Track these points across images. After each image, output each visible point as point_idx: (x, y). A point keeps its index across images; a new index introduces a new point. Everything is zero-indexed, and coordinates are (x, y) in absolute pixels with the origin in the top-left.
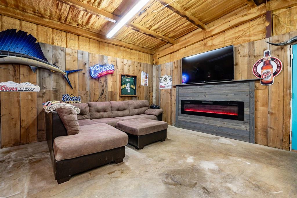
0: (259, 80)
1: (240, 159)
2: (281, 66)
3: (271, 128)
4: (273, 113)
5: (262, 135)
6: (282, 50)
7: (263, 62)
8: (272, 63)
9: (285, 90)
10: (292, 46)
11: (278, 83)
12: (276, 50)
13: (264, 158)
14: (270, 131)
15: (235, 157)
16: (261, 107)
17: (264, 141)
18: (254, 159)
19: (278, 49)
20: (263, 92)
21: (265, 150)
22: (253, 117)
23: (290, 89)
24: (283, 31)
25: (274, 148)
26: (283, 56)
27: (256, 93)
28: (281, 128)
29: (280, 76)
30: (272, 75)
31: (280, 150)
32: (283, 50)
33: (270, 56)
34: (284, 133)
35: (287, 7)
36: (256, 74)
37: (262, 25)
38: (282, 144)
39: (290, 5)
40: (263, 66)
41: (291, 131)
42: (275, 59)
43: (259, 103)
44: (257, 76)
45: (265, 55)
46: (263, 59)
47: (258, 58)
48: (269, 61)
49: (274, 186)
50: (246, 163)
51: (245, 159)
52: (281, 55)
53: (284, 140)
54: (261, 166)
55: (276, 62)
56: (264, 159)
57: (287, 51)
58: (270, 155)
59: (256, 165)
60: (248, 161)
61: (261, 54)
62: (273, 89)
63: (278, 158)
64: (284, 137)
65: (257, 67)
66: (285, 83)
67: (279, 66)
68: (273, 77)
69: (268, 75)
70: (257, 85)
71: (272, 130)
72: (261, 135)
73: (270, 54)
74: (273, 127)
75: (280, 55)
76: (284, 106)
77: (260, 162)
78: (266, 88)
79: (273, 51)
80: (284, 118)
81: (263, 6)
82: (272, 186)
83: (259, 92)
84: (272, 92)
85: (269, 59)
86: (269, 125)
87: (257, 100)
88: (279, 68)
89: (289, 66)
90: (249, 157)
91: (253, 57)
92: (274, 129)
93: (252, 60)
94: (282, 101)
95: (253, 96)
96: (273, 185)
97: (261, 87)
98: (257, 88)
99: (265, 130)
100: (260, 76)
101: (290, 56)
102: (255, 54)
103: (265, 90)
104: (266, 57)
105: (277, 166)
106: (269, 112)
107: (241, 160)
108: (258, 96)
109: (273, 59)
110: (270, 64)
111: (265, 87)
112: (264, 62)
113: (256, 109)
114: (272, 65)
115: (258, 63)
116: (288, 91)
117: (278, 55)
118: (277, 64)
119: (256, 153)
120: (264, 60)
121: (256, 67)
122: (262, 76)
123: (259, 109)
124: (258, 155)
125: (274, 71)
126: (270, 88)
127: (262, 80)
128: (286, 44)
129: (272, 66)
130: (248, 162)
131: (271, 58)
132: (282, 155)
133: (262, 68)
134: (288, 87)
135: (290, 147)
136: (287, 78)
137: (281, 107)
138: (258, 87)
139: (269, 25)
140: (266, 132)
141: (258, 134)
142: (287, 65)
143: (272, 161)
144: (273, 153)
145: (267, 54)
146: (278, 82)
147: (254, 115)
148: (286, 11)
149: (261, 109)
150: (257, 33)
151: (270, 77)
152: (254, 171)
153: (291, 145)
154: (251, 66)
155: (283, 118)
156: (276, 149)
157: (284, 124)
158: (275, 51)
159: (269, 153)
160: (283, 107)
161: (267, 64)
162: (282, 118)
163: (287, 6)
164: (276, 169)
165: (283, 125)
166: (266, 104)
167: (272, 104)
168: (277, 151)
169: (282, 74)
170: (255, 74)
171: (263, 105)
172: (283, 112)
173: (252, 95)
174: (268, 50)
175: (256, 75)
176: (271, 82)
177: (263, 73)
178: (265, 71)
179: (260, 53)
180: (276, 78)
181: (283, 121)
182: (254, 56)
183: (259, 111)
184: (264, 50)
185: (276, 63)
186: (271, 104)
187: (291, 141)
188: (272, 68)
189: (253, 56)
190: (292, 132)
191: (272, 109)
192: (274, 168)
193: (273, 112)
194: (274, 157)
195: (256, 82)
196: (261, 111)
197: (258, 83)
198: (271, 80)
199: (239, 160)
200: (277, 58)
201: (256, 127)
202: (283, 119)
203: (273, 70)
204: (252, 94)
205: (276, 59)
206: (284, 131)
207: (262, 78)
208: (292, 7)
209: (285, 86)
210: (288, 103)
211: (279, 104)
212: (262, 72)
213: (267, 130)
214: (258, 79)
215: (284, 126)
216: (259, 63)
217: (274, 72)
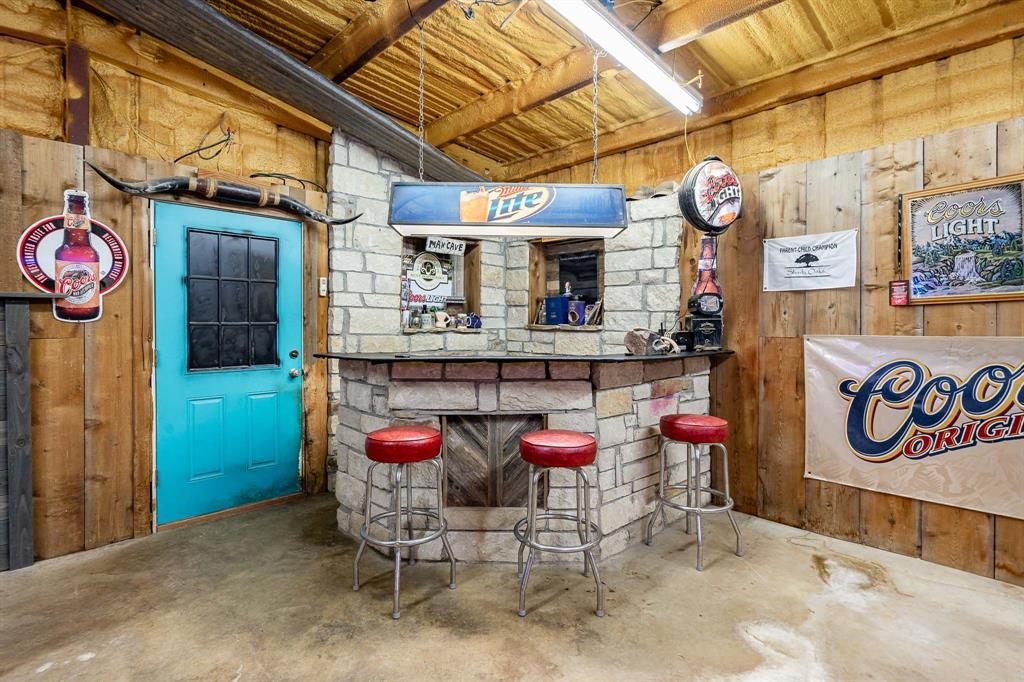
0: (48, 301)
1: (42, 664)
2: (123, 260)
3: (94, 478)
4: (101, 424)
5: (65, 516)
6: (124, 207)
7: (62, 231)
8: (96, 242)
9: (136, 340)
10: (152, 202)
11: (117, 316)
12: (106, 201)
13: (114, 602)
14: (93, 489)
15: (11, 670)
16: (55, 409)
17: (70, 536)
18: (89, 628)
19: (112, 199)
20: (63, 349)
21: (88, 569)
22: (24, 452)
23: (150, 340)
24: (119, 142)
25: (107, 548)
26: (128, 226)
27: (35, 353)
28: (127, 468)
29: (121, 292)
30: (97, 286)
31: (128, 543)
32: (128, 208)
33: (88, 216)
34: (137, 483)
35: (131, 70)
36: (32, 276)
37: (46, 80)
38: (131, 519)
39: (139, 70)
40: (62, 248)
41: (154, 470)
42: (105, 231)
43: (49, 393)
44: (38, 282)
45: (70, 207)
46: (62, 220)
47: (39, 210)
48: (86, 234)
49: (216, 669)
50: (81, 663)
51: (60, 652)
52: (124, 221)
53: (138, 506)
54: (131, 636)
55: (107, 243)
56: (118, 605)
57: (140, 214)
58: (118, 577)
59: (115, 641)
60: (80, 647)
61: (54, 194)
62: (101, 339)
63: (146, 575)
64: (137, 495)
65: (36, 244)
66: (137, 319)
67: (118, 258)
68: (101, 295)
69: (82, 286)
70: (40, 318)
71: (97, 485)
72: (56, 518)
73: (87, 209)
74: (101, 473)
75: (119, 221)
76: (136, 394)
77: (115, 622)
78: (74, 334)
79: (97, 201)
80: (136, 432)
81: (51, 8)
82: (212, 671)
83: (48, 347)
84: (98, 348)
85: (83, 227)
86: (89, 472)
87: (38, 382)
88: (118, 264)
89: (146, 265)
90: (64, 629)
91: (20, 202)
92: (105, 479)
93: (15, 213)
94: (130, 378)
95: (25, 364)
96: (212, 667)
97: (53, 326)
98: (40, 330)
99: (75, 493)
100: (49, 284)
101: (149, 232)
102: (28, 191)
103: (72, 339)
104: (73, 216)
105: (169, 601)
106: (87, 422)
107: (47, 666)
108: (45, 366)
109: (98, 230)
110: (87, 244)
111: (70, 330)
112: (68, 233)
113: (35, 421)
114: (97, 250)
115: (43, 230)
116: (146, 344)
117: (115, 221)
118: (111, 250)
119: (71, 597)
120: (65, 225)
121: (31, 244)
122: (58, 285)
123: (49, 418)
124: (87, 603)
125: (103, 273)
126: (88, 331)
127: (57, 299)
128: (143, 193)
129: (96, 254)
130: (82, 653)
131: (93, 224)
132: (146, 557)
133: (59, 255)
134: (146, 331)
135: (151, 523)
136: (142, 303)
137: (126, 395)
138: (42, 326)
139: (82, 98)
140: (76, 498)
141: (46, 516)
142: (143, 261)
143: (143, 595)
144: (118, 563)
145: (77, 204)
146: (117, 313)
147: (30, 446)
148: (124, 79)
149: (56, 415)
150: (22, 102)
151: (90, 294)
152: (131, 667)
153: (154, 513)
154: (9, 238)
155: (133, 431)
156: (117, 547)
157: (136, 455)
158: (103, 200)
159: (110, 571)
160: (133, 396)
161: (77, 245)
162: (130, 433)
163: (131, 66)
164: (174, 614)
165: (133, 458)
166: (76, 393)
167: (95, 393)
168: (125, 554)
169: (128, 286)
170: (28, 272)
171: (64, 400)
172: (133, 413)
173: (16, 361)
174: (81, 193)
175: (36, 280)
176: (94, 313)
177: (63, 273)
178: (70, 267)
179: (46, 191)
180: (110, 297)
181: (134, 445)
182: (24, 197)
183: (50, 425)
184: (66, 187)
185: (110, 247)
186: (93, 391)
187: (154, 502)
188: (96, 259)
189: (20, 197)
190: (157, 471)
191: (96, 408)
192: (165, 613)
193: (102, 418)
194: (137, 576)
195: (33, 305)
196: (58, 424)
197: (44, 310)
198: (93, 305)
199: (41, 669)
200: (111, 230)
201: (35, 494)
202: (134, 437)
203: (101, 271)
204: (15, 355)
205: (110, 234)
206: (136, 475)
207: (57, 292)
208: (143, 80)
209: (137, 326)
210: (145, 382)
211: (119, 389)
212: (57, 270)
213: (81, 489)
214: (40, 295)
215: (135, 460)
216: (47, 233)
217: (101, 277)
